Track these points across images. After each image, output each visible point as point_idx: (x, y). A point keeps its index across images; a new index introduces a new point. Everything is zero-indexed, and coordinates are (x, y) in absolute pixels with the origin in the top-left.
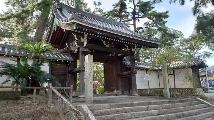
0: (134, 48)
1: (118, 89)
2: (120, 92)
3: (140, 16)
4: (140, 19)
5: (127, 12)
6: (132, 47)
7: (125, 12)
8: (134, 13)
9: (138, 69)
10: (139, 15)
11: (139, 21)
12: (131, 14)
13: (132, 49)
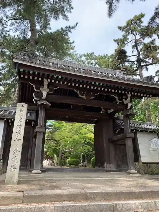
0: (126, 99)
1: (109, 162)
2: (112, 167)
3: (148, 64)
4: (148, 67)
5: (130, 61)
6: (124, 97)
7: (128, 61)
8: (139, 61)
9: (142, 131)
10: (146, 62)
11: (147, 69)
12: (136, 63)
13: (124, 100)
